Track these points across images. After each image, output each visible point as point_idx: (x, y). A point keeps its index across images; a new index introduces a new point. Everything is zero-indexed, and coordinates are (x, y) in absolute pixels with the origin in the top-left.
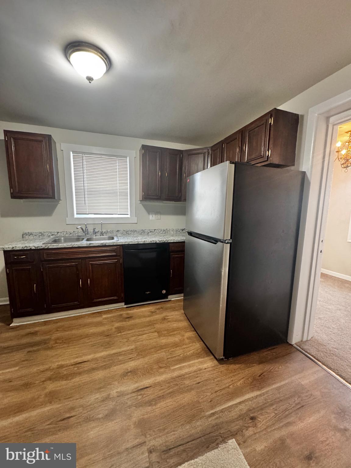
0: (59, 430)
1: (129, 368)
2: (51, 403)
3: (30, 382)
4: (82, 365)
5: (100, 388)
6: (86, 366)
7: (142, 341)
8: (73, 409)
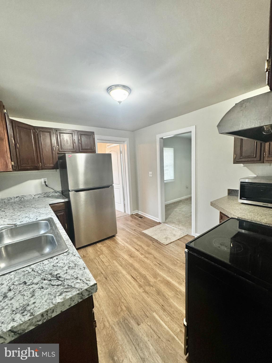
0: (163, 263)
1: (129, 257)
2: (158, 274)
3: (156, 293)
4: (134, 276)
5: (143, 261)
6: (134, 274)
7: (109, 259)
8: (155, 265)
